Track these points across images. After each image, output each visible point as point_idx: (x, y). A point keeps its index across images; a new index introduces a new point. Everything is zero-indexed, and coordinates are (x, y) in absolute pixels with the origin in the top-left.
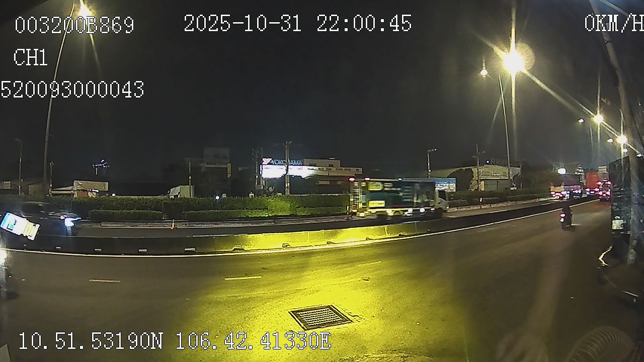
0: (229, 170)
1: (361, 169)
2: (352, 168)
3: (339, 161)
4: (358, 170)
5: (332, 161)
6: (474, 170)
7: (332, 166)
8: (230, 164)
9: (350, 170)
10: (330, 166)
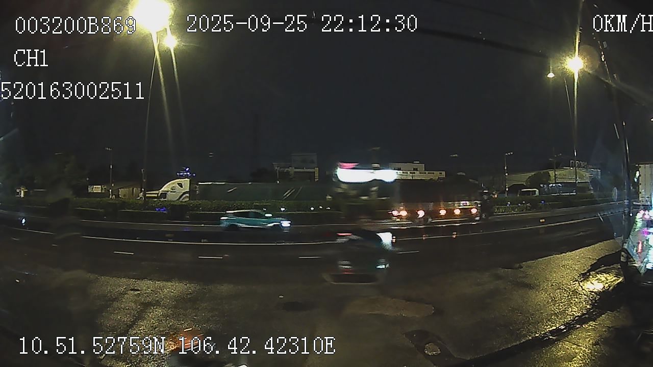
0: (317, 175)
1: (444, 172)
2: (435, 172)
3: (424, 165)
4: (441, 173)
5: (416, 164)
6: (552, 173)
7: (416, 170)
8: (318, 169)
9: (434, 173)
10: (414, 170)
